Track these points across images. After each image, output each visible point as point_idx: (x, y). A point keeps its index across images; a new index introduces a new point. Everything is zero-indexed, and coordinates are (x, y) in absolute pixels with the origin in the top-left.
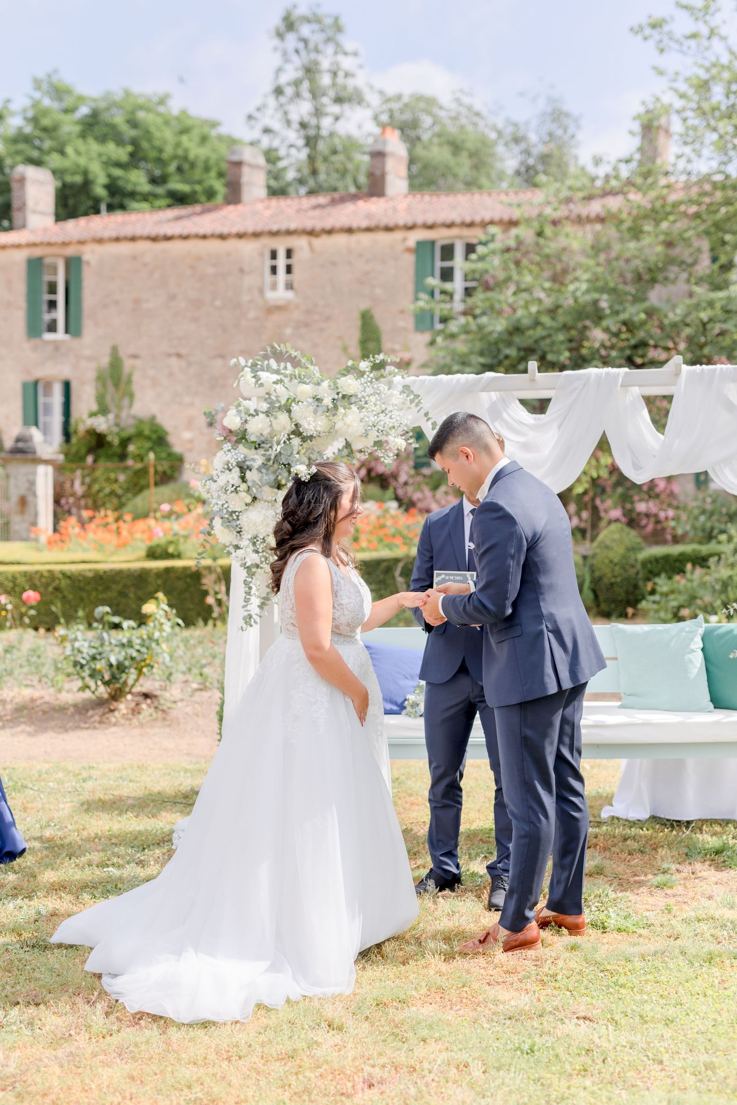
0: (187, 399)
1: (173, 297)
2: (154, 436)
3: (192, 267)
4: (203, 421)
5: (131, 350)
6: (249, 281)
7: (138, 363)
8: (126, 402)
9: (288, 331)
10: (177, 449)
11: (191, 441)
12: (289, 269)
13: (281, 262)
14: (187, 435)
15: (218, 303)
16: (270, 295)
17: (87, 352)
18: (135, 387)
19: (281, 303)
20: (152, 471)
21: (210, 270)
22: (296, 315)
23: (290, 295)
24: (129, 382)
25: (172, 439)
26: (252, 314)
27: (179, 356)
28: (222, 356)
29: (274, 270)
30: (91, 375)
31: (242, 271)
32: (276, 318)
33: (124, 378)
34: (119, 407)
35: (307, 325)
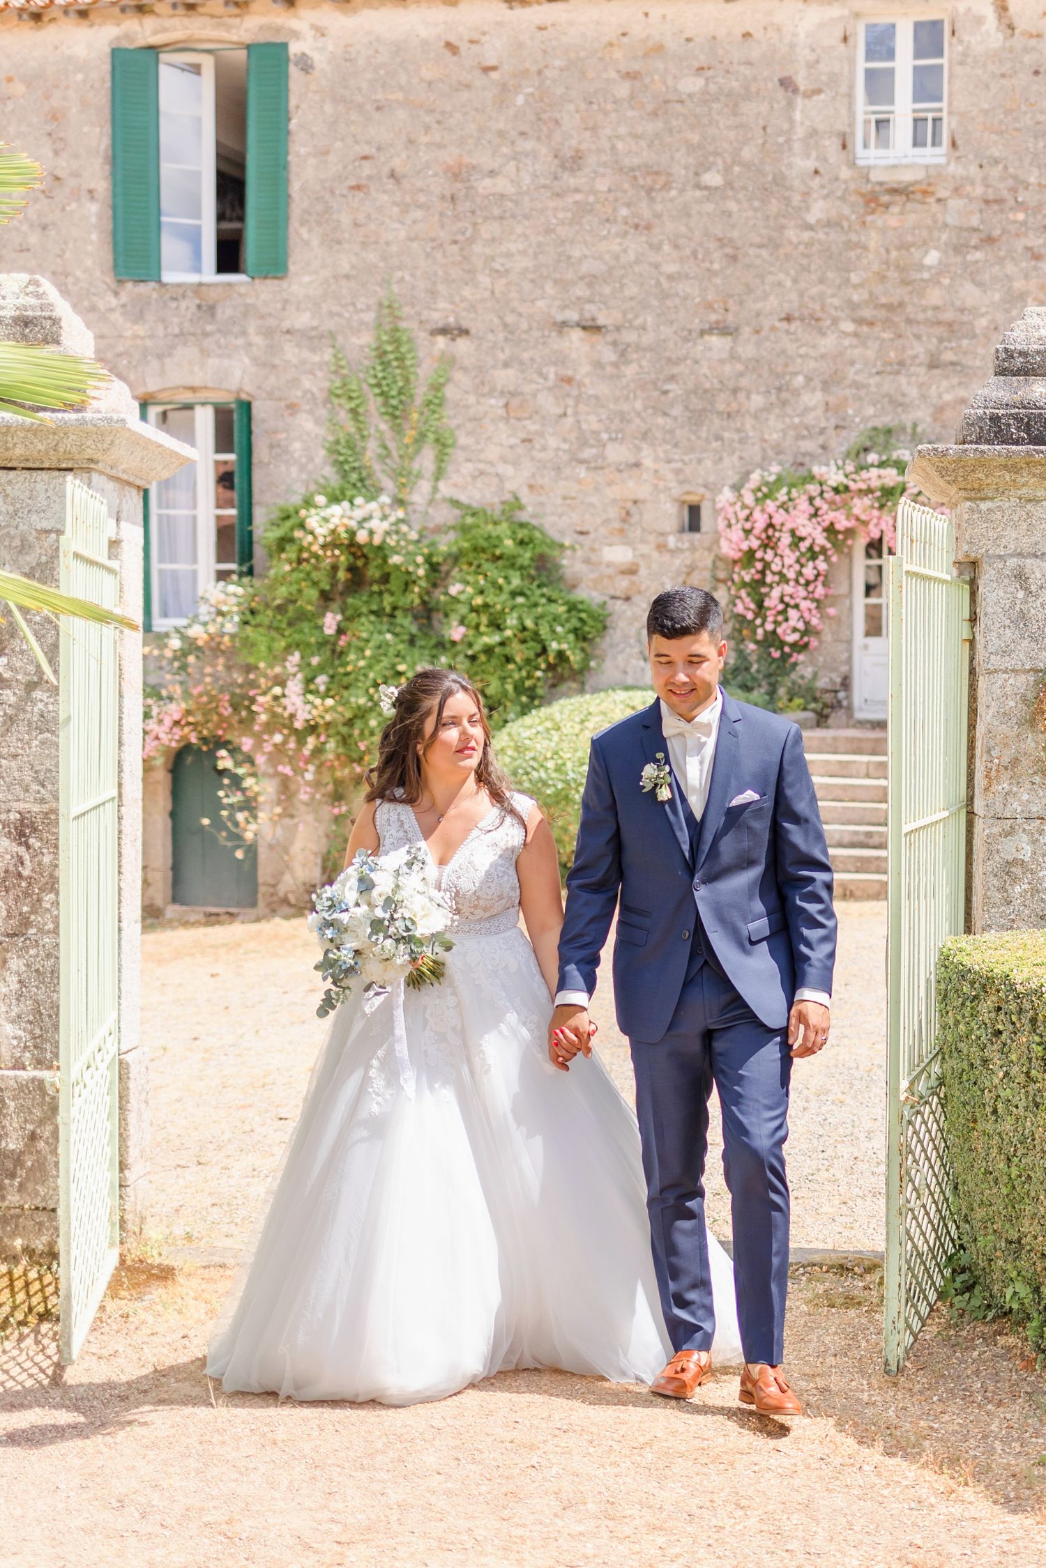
0: (617, 453)
1: (574, 162)
2: (526, 556)
3: (630, 76)
4: (669, 515)
5: (441, 313)
6: (805, 113)
7: (462, 345)
8: (426, 460)
9: (933, 257)
10: (587, 594)
11: (631, 571)
12: (927, 84)
13: (904, 63)
14: (619, 554)
15: (713, 178)
16: (869, 156)
17: (303, 320)
18: (450, 419)
19: (907, 177)
20: (519, 652)
21: (692, 84)
22: (956, 211)
23: (933, 156)
24: (435, 403)
25: (570, 564)
26: (818, 211)
27: (592, 328)
28: (723, 330)
29: (879, 85)
30: (314, 384)
31: (786, 83)
32: (892, 219)
33: (421, 392)
34: (404, 477)
35: (990, 240)
